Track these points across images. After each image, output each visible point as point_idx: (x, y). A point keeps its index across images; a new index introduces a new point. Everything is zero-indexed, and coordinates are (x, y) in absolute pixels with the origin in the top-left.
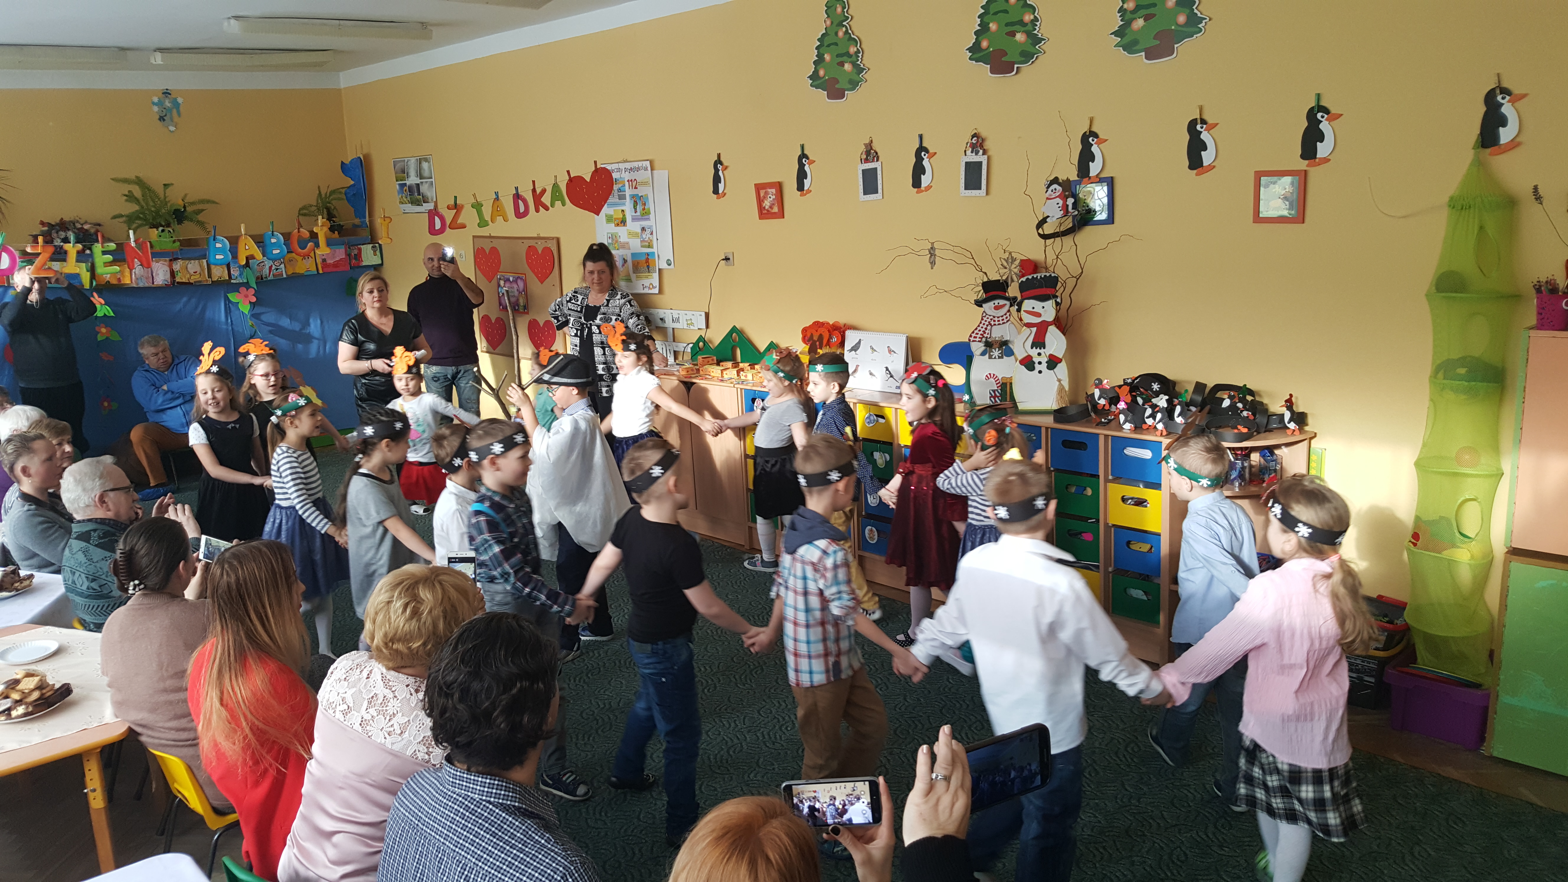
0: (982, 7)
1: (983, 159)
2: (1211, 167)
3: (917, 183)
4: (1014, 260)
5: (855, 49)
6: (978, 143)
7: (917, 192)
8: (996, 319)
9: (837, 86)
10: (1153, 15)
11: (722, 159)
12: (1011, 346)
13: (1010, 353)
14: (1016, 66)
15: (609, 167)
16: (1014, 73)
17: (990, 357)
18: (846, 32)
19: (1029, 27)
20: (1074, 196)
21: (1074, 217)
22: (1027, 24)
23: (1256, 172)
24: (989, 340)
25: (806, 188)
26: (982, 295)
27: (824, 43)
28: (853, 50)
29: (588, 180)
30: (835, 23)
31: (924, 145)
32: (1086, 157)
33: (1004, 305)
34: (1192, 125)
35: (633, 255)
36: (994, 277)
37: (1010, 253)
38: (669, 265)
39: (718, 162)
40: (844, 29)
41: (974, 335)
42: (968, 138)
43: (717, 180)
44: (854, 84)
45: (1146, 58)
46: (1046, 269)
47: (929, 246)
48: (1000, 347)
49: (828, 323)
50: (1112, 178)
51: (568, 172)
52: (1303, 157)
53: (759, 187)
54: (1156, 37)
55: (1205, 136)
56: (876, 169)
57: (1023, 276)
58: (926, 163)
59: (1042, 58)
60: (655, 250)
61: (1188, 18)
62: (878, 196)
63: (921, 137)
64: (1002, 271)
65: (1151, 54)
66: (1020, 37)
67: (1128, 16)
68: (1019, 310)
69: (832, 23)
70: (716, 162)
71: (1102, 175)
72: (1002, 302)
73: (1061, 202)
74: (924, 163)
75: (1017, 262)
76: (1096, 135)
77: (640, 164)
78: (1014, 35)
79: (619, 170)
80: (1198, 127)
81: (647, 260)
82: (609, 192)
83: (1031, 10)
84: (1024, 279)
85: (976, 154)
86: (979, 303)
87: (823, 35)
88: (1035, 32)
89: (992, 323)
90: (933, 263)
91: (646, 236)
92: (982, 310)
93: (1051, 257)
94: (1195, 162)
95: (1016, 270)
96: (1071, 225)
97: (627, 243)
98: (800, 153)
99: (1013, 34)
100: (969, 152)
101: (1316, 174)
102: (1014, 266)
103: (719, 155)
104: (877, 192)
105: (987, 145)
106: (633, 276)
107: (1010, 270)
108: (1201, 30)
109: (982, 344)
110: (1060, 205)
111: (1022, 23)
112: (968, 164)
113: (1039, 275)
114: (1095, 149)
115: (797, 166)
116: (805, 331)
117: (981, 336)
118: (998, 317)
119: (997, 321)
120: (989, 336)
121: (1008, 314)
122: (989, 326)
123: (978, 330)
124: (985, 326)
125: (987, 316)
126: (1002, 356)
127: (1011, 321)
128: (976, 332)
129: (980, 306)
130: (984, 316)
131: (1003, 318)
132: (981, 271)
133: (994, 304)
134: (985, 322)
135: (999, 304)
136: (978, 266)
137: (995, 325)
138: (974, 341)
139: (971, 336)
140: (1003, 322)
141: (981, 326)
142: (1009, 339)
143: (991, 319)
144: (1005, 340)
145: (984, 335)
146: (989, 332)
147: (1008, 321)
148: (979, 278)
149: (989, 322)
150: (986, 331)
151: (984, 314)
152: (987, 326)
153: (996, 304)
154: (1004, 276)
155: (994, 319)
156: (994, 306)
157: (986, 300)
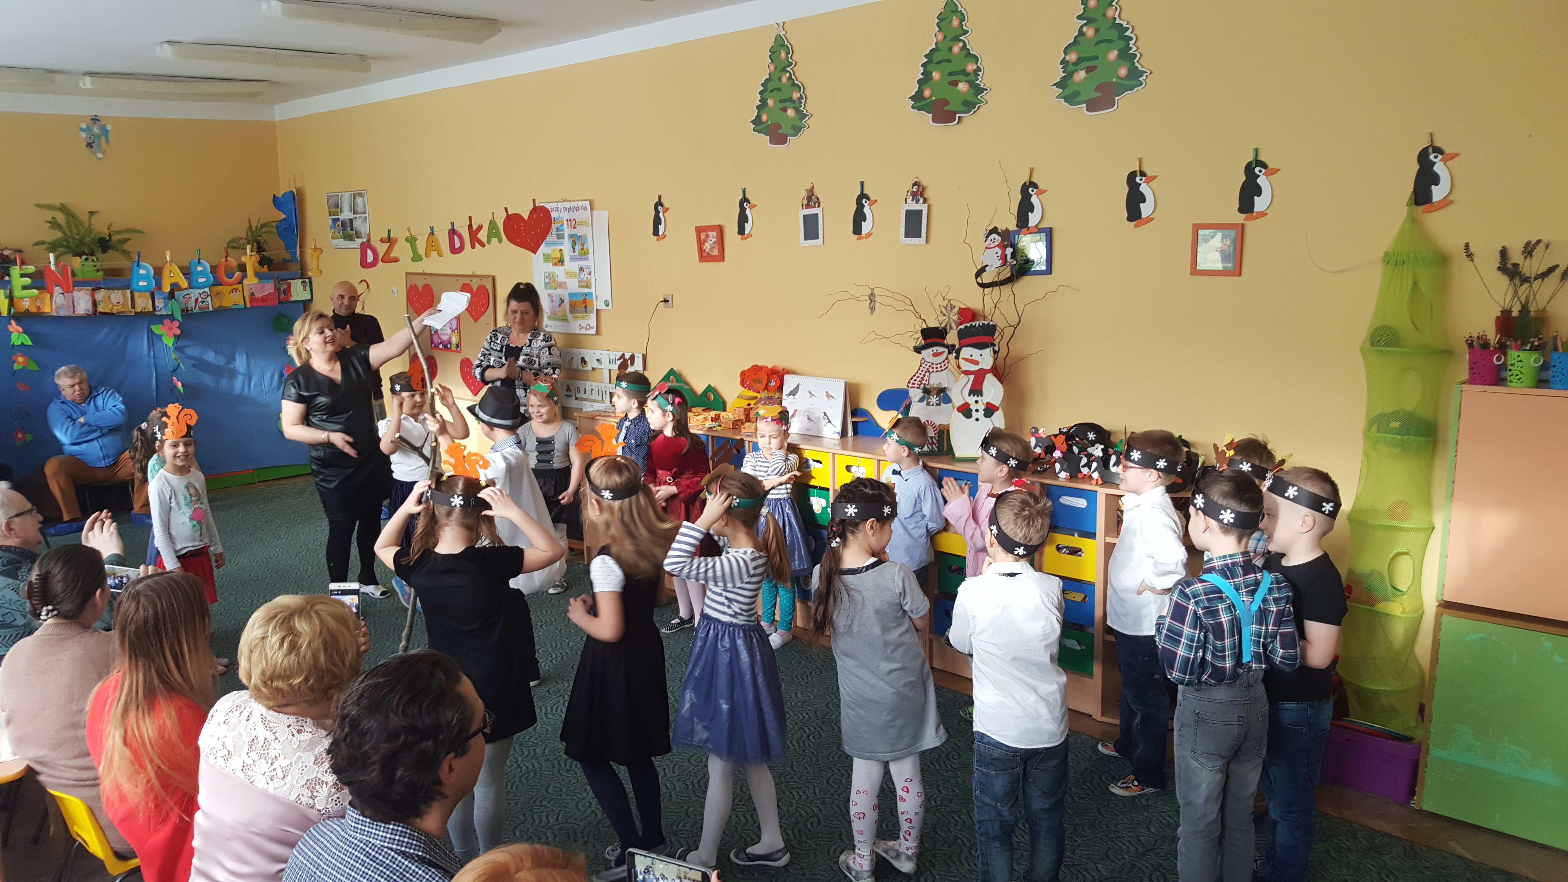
0: (926, 56)
1: (923, 207)
2: (1149, 219)
3: (857, 230)
4: (953, 307)
5: (799, 95)
6: (918, 192)
7: (858, 239)
8: (935, 366)
9: (779, 131)
10: (1095, 68)
11: (663, 201)
12: (948, 393)
13: (948, 400)
14: (958, 115)
15: (547, 206)
16: (956, 122)
17: (928, 404)
18: (790, 78)
19: (972, 77)
20: (1013, 246)
21: (1012, 267)
22: (970, 74)
23: (1193, 225)
24: (928, 387)
25: (747, 232)
26: (921, 341)
27: (767, 88)
28: (796, 96)
29: (526, 218)
30: (779, 69)
31: (865, 192)
32: (1025, 207)
33: (943, 352)
34: (1131, 177)
35: (570, 295)
36: (933, 324)
37: (949, 301)
38: (607, 306)
39: (659, 203)
40: (788, 75)
41: (912, 381)
42: (908, 186)
43: (657, 221)
44: (797, 130)
45: (1087, 110)
46: (985, 317)
47: (869, 293)
48: (938, 394)
49: (767, 367)
50: (1051, 228)
51: (506, 209)
52: (1241, 210)
53: (699, 230)
54: (1097, 89)
55: (1144, 188)
56: (817, 215)
57: (961, 324)
58: (866, 210)
59: (984, 107)
60: (592, 290)
61: (1129, 71)
62: (819, 241)
63: (862, 184)
64: (941, 318)
65: (1092, 106)
66: (962, 87)
67: (1070, 68)
68: (957, 358)
69: (776, 68)
70: (656, 203)
71: (1042, 226)
72: (940, 349)
73: (1000, 252)
74: (865, 210)
75: (956, 310)
76: (1035, 186)
77: (580, 203)
78: (957, 85)
79: (558, 209)
80: (1138, 179)
81: (585, 300)
82: (547, 230)
83: (974, 60)
84: (962, 327)
85: (917, 202)
86: (918, 350)
87: (767, 80)
88: (978, 82)
89: (931, 370)
90: (872, 309)
91: (584, 276)
92: (920, 356)
93: (989, 305)
94: (1134, 214)
95: (955, 318)
96: (1009, 275)
97: (565, 283)
98: (741, 197)
99: (955, 83)
100: (909, 200)
101: (1253, 228)
102: (952, 314)
103: (660, 197)
104: (817, 237)
105: (927, 194)
106: (570, 316)
107: (949, 318)
108: (1142, 84)
109: (920, 391)
110: (999, 254)
111: (964, 73)
112: (908, 212)
113: (977, 323)
114: (1034, 200)
115: (738, 210)
116: (743, 374)
117: (919, 383)
118: (937, 364)
119: (935, 368)
120: (927, 383)
121: (946, 361)
122: (928, 372)
123: (916, 376)
124: (923, 373)
125: (926, 363)
126: (940, 402)
127: (949, 369)
128: (914, 378)
129: (919, 352)
130: (922, 363)
131: (941, 365)
132: (920, 318)
133: (933, 351)
134: (923, 369)
135: (938, 352)
136: (917, 313)
137: (933, 372)
138: (912, 387)
139: (909, 382)
140: (941, 369)
141: (919, 373)
142: (946, 386)
143: (930, 366)
144: (943, 387)
145: (922, 382)
146: (928, 379)
147: (946, 368)
148: (918, 324)
149: (927, 369)
150: (924, 378)
151: (923, 361)
152: (926, 372)
153: (935, 351)
154: (941, 325)
155: (932, 366)
156: (932, 353)
157: (925, 347)
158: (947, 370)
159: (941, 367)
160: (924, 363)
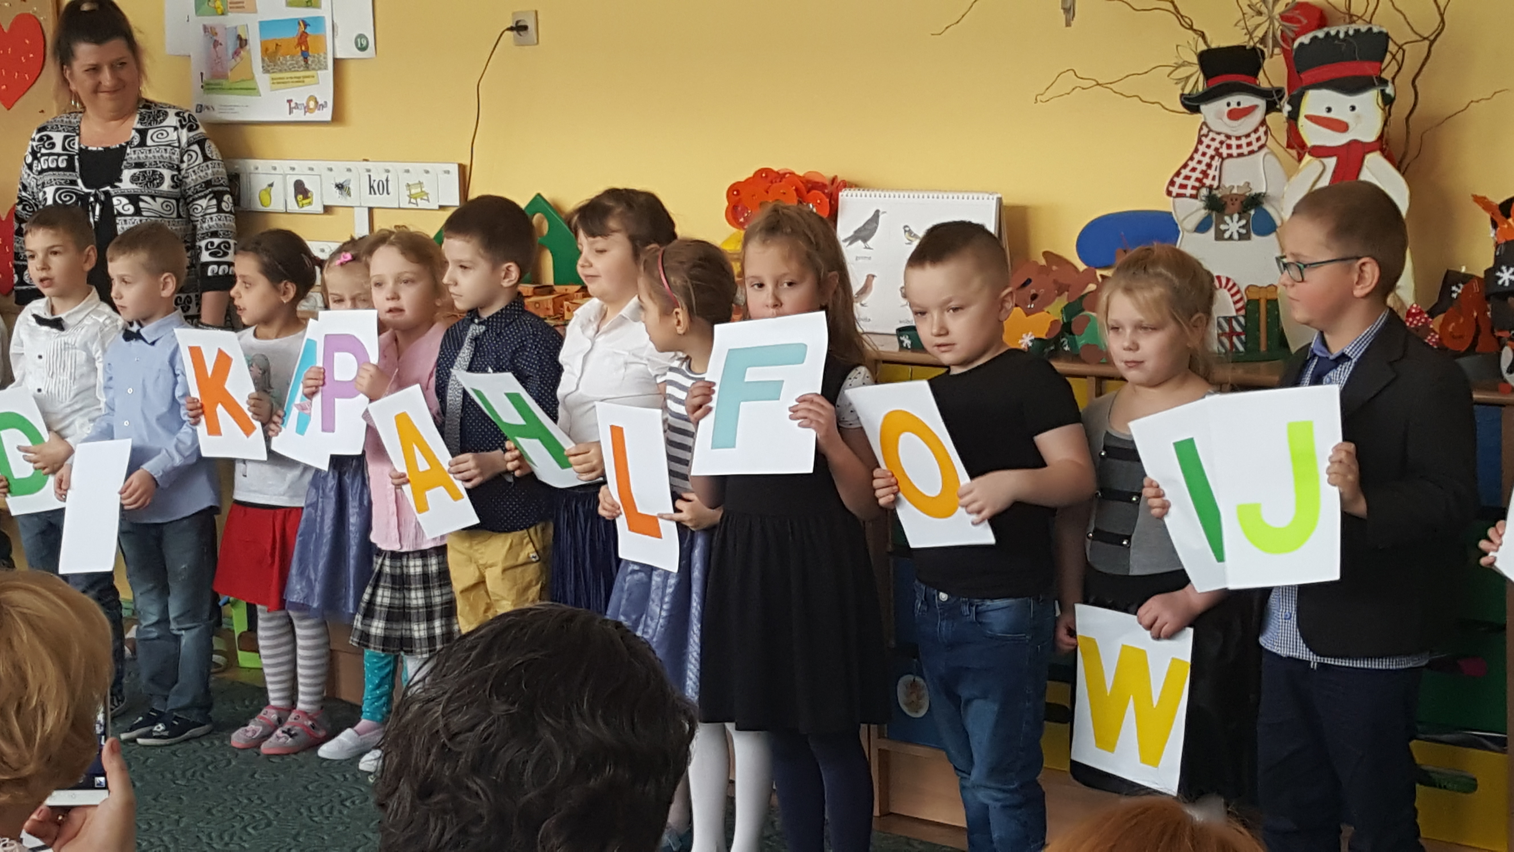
8: (1233, 142)
12: (1268, 208)
17: (1219, 235)
24: (1218, 194)
26: (1196, 84)
33: (1252, 109)
35: (265, 25)
36: (1226, 40)
38: (363, 48)
41: (1180, 184)
46: (1354, 17)
48: (1242, 212)
49: (792, 174)
60: (324, 11)
64: (1245, 25)
68: (1291, 118)
72: (1247, 100)
84: (1294, 45)
86: (1191, 104)
89: (1224, 151)
90: (1069, 13)
92: (1198, 118)
95: (1278, 23)
102: (1272, 14)
106: (263, 80)
107: (1271, 18)
109: (1199, 205)
113: (1335, 31)
116: (735, 192)
117: (1197, 184)
118: (1238, 138)
119: (1234, 147)
120: (1215, 184)
121: (1262, 130)
122: (1217, 158)
123: (1189, 168)
124: (1206, 160)
125: (1211, 135)
126: (1248, 232)
127: (1269, 148)
128: (1184, 172)
129: (1195, 110)
130: (1203, 135)
131: (1249, 140)
132: (1191, 28)
133: (1229, 104)
134: (1207, 150)
135: (1242, 106)
136: (1182, 16)
137: (1230, 156)
138: (1179, 195)
139: (1172, 183)
140: (1250, 148)
141: (1196, 161)
142: (1264, 191)
143: (1222, 143)
144: (1256, 194)
145: (1205, 181)
146: (1217, 174)
147: (1261, 148)
148: (1186, 44)
149: (1217, 149)
150: (1209, 172)
151: (1205, 131)
152: (1212, 158)
153: (1234, 105)
154: (1251, 38)
155: (1229, 142)
156: (1227, 109)
157: (1209, 96)
158: (1264, 151)
159: (1249, 144)
160: (1206, 136)
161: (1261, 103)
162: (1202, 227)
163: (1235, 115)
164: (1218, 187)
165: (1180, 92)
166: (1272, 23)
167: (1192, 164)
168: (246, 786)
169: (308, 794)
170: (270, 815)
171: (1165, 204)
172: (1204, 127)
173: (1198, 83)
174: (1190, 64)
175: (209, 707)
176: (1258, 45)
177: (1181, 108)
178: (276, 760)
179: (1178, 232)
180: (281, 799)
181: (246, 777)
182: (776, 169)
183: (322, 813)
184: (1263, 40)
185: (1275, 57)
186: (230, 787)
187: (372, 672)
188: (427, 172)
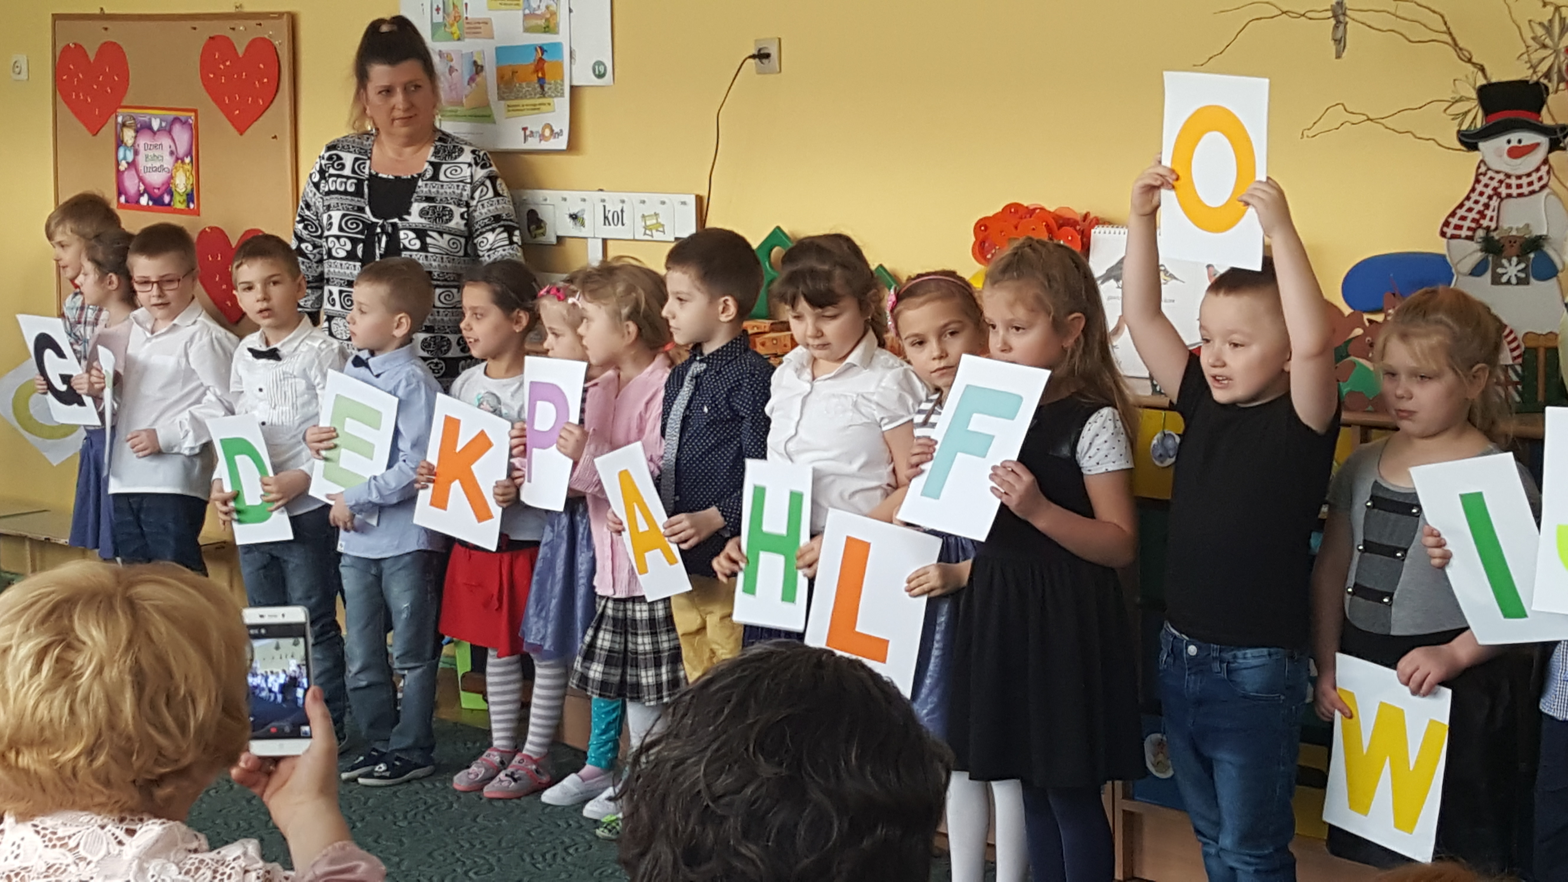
4: (1564, 28)
8: (1513, 181)
12: (1547, 250)
13: (1546, 269)
17: (1496, 278)
24: (1496, 235)
33: (1534, 147)
35: (500, 51)
37: (1557, 9)
38: (600, 76)
41: (1454, 221)
48: (1522, 255)
49: (1042, 211)
60: (562, 37)
64: (1529, 58)
72: (1528, 138)
86: (1470, 141)
89: (1503, 191)
92: (1476, 156)
102: (1563, 45)
106: (498, 107)
107: (1557, 53)
109: (1475, 247)
116: (983, 227)
117: (1473, 225)
118: (1519, 177)
119: (1514, 186)
120: (1493, 225)
121: (1544, 169)
122: (1495, 198)
123: (1465, 208)
124: (1484, 200)
125: (1490, 174)
126: (1527, 276)
127: (1551, 188)
128: (1461, 212)
129: (1473, 147)
130: (1481, 174)
131: (1530, 179)
132: (1470, 61)
133: (1509, 142)
134: (1484, 190)
135: (1522, 144)
136: (1461, 49)
137: (1509, 196)
138: (1453, 237)
139: (1446, 224)
140: (1531, 188)
141: (1472, 200)
142: (1544, 233)
143: (1501, 182)
144: (1537, 236)
145: (1482, 222)
146: (1495, 214)
147: (1543, 188)
148: (1464, 78)
149: (1495, 189)
150: (1486, 212)
151: (1483, 169)
152: (1490, 198)
153: (1514, 143)
154: (1535, 72)
155: (1508, 181)
156: (1507, 147)
157: (1487, 133)
158: (1546, 191)
159: (1530, 184)
160: (1485, 174)
161: (1544, 141)
162: (1477, 271)
163: (1516, 153)
164: (1496, 229)
165: (1457, 128)
166: (1557, 57)
167: (1468, 204)
168: (468, 830)
169: (531, 839)
170: (493, 860)
171: (1439, 246)
172: (1482, 165)
173: (1477, 119)
174: (1468, 99)
175: (432, 748)
176: (1542, 80)
177: (1459, 146)
178: (500, 804)
179: (1453, 275)
180: (504, 844)
181: (468, 820)
182: (1026, 204)
183: (545, 859)
184: (1547, 75)
185: (1560, 93)
186: (452, 831)
187: (599, 716)
188: (663, 203)
